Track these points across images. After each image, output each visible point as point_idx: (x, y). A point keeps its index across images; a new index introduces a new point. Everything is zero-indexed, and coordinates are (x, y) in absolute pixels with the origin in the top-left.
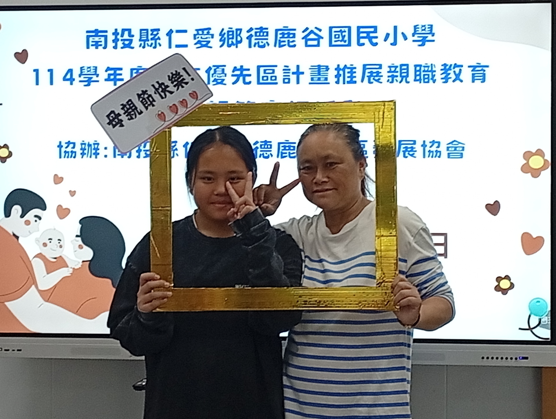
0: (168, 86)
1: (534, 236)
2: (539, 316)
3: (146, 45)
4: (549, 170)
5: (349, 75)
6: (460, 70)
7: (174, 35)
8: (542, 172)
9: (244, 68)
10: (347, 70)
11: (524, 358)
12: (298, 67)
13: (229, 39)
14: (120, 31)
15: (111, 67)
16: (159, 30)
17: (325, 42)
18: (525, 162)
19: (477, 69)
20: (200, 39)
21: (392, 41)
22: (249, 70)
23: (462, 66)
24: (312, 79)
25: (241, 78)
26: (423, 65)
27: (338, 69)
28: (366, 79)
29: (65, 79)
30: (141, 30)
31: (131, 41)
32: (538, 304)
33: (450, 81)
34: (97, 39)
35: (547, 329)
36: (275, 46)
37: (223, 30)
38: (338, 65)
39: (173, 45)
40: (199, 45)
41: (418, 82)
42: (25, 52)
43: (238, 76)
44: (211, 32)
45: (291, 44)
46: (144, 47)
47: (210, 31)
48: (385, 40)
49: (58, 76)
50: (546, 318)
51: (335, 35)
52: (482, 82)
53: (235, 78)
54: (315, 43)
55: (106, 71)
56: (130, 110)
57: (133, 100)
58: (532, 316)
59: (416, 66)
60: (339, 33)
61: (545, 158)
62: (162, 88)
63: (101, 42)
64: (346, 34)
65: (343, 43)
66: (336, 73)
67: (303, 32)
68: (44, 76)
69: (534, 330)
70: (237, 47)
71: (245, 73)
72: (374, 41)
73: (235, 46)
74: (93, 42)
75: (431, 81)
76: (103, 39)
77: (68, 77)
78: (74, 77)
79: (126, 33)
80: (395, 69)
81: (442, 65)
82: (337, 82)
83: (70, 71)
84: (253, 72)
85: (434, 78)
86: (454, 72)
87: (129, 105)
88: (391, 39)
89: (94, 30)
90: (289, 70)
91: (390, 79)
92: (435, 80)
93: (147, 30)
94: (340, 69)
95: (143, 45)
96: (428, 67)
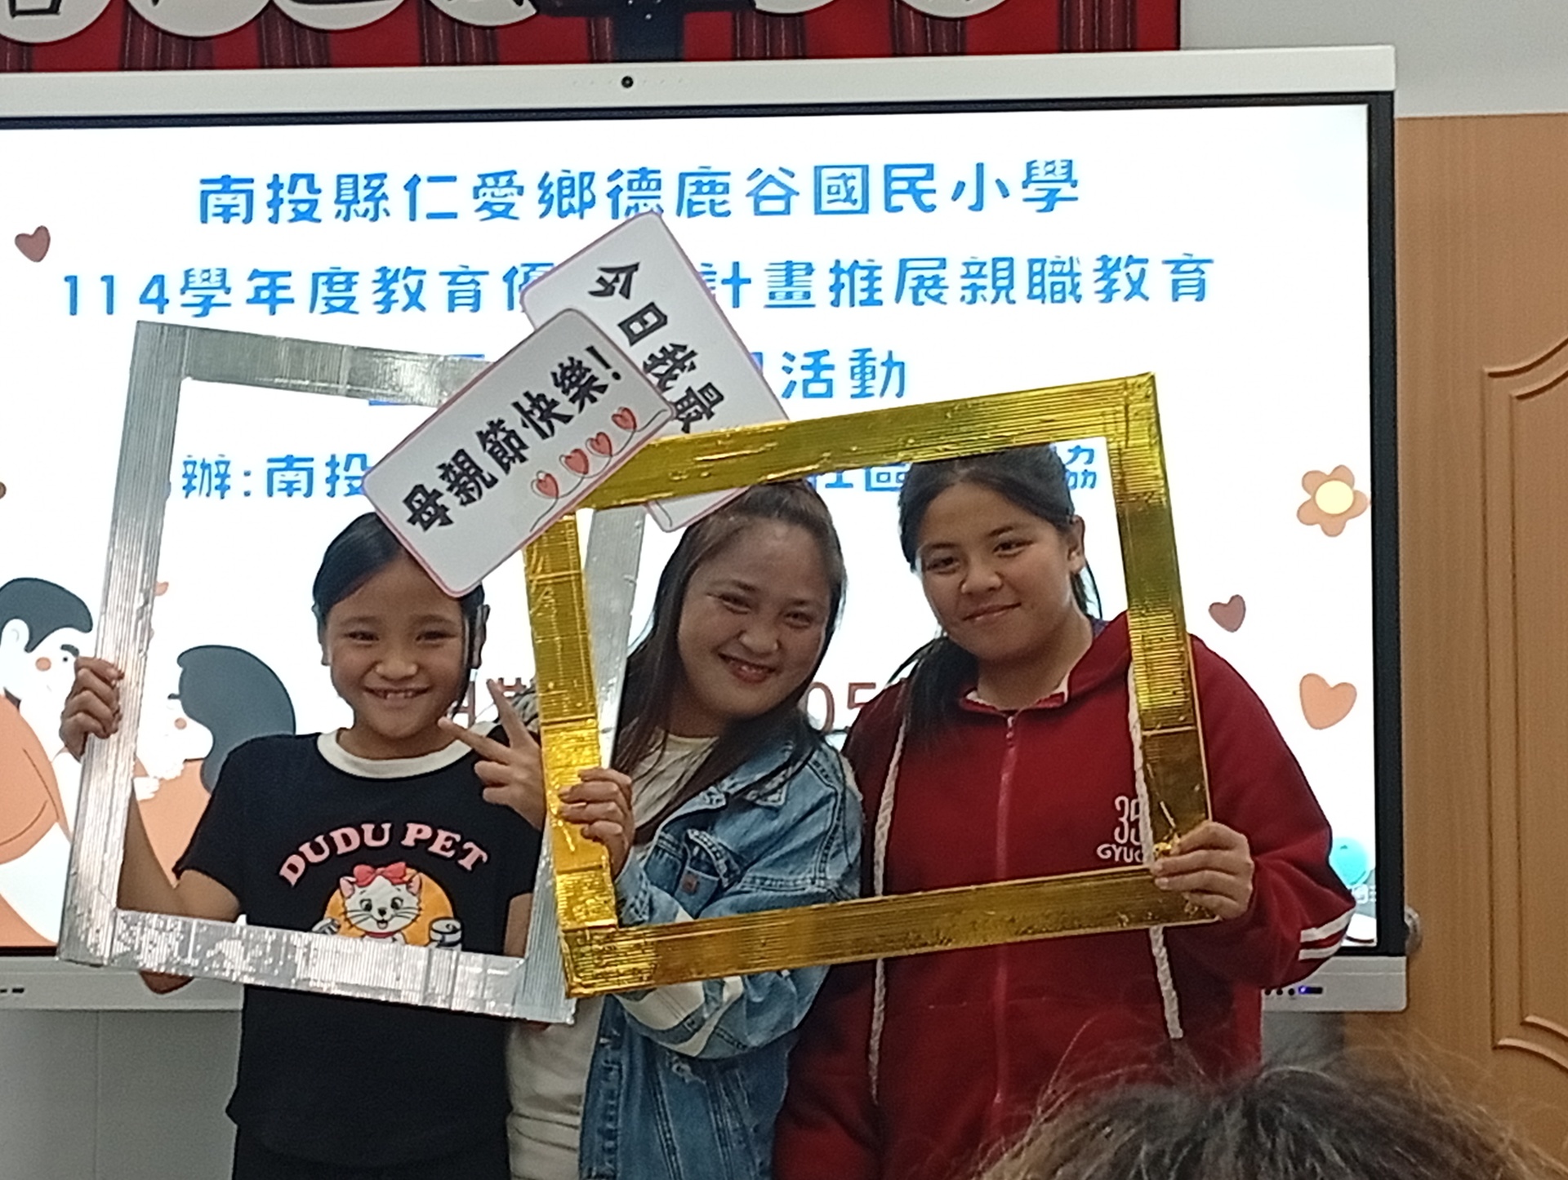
0: (554, 403)
1: (1332, 683)
3: (353, 214)
4: (1366, 517)
5: (865, 284)
6: (1143, 271)
7: (423, 188)
8: (1350, 523)
10: (859, 273)
11: (1311, 990)
12: (736, 265)
13: (561, 197)
14: (285, 180)
15: (262, 269)
16: (385, 176)
17: (803, 203)
18: (1308, 497)
19: (1185, 267)
20: (488, 198)
21: (973, 201)
23: (1146, 261)
24: (772, 296)
26: (1050, 258)
27: (836, 269)
28: (907, 294)
29: (144, 299)
30: (340, 177)
31: (314, 204)
33: (1118, 298)
34: (227, 199)
35: (1369, 915)
36: (679, 213)
37: (547, 175)
38: (838, 262)
39: (422, 210)
40: (486, 213)
41: (1039, 301)
42: (42, 231)
44: (517, 180)
45: (719, 209)
46: (347, 219)
47: (515, 178)
48: (955, 198)
49: (127, 293)
50: (1365, 887)
51: (829, 187)
52: (1197, 300)
54: (779, 205)
55: (251, 279)
56: (465, 479)
57: (468, 451)
59: (1032, 262)
60: (840, 182)
61: (1356, 487)
62: (540, 409)
63: (237, 206)
64: (857, 183)
65: (848, 206)
66: (831, 280)
67: (750, 178)
68: (92, 294)
70: (582, 217)
72: (927, 199)
73: (578, 215)
74: (217, 206)
75: (1070, 299)
76: (242, 199)
77: (154, 293)
78: (167, 295)
79: (302, 184)
80: (981, 270)
81: (1097, 259)
82: (836, 303)
83: (159, 280)
85: (1079, 292)
86: (1129, 276)
87: (460, 465)
88: (969, 196)
89: (218, 176)
91: (968, 294)
92: (1080, 296)
93: (356, 177)
94: (843, 271)
95: (343, 214)
96: (1063, 263)
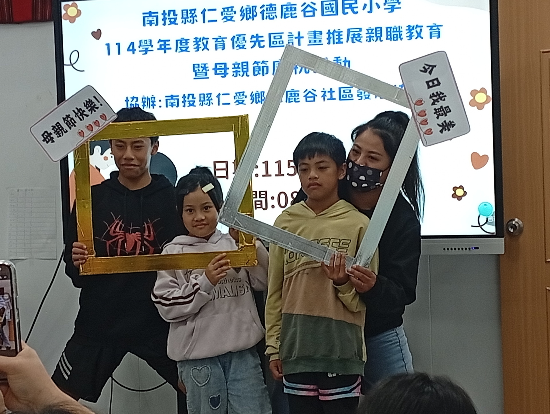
0: (84, 111)
1: (481, 155)
2: (486, 216)
4: (490, 104)
5: (337, 37)
6: (421, 30)
7: (207, 13)
8: (486, 106)
9: (259, 35)
10: (336, 34)
11: (476, 248)
12: (299, 33)
13: (247, 14)
14: (167, 12)
15: (162, 39)
16: (195, 9)
17: (318, 13)
18: (472, 98)
19: (434, 28)
20: (226, 15)
21: (369, 10)
22: (263, 37)
23: (422, 26)
24: (310, 42)
25: (257, 43)
26: (393, 27)
27: (329, 33)
28: (350, 40)
29: (128, 50)
30: (182, 10)
31: (175, 19)
32: (485, 207)
33: (414, 38)
34: (150, 19)
35: (493, 225)
36: (282, 17)
37: (242, 7)
38: (329, 30)
39: (206, 20)
40: (225, 20)
41: (390, 40)
42: (99, 30)
43: (255, 42)
45: (294, 16)
46: (185, 23)
47: (233, 8)
48: (364, 9)
49: (124, 48)
50: (492, 217)
51: (326, 8)
52: (437, 38)
53: (253, 44)
54: (311, 14)
55: (158, 42)
56: (58, 130)
57: (60, 123)
58: (481, 216)
59: (387, 28)
60: (329, 6)
61: (488, 94)
62: (80, 112)
63: (154, 21)
64: (334, 6)
65: (332, 13)
66: (327, 36)
67: (302, 6)
68: (114, 49)
69: (482, 227)
70: (253, 19)
71: (260, 39)
72: (355, 10)
73: (252, 19)
74: (147, 21)
75: (399, 39)
76: (155, 18)
77: (131, 48)
78: (135, 48)
79: (172, 13)
80: (372, 31)
81: (407, 27)
82: (329, 43)
83: (132, 44)
84: (266, 38)
85: (402, 37)
86: (417, 31)
87: (58, 126)
88: (368, 8)
89: (148, 12)
90: (293, 35)
91: (368, 39)
93: (187, 11)
94: (331, 33)
96: (397, 28)
